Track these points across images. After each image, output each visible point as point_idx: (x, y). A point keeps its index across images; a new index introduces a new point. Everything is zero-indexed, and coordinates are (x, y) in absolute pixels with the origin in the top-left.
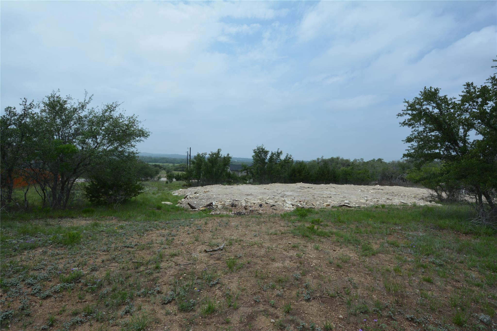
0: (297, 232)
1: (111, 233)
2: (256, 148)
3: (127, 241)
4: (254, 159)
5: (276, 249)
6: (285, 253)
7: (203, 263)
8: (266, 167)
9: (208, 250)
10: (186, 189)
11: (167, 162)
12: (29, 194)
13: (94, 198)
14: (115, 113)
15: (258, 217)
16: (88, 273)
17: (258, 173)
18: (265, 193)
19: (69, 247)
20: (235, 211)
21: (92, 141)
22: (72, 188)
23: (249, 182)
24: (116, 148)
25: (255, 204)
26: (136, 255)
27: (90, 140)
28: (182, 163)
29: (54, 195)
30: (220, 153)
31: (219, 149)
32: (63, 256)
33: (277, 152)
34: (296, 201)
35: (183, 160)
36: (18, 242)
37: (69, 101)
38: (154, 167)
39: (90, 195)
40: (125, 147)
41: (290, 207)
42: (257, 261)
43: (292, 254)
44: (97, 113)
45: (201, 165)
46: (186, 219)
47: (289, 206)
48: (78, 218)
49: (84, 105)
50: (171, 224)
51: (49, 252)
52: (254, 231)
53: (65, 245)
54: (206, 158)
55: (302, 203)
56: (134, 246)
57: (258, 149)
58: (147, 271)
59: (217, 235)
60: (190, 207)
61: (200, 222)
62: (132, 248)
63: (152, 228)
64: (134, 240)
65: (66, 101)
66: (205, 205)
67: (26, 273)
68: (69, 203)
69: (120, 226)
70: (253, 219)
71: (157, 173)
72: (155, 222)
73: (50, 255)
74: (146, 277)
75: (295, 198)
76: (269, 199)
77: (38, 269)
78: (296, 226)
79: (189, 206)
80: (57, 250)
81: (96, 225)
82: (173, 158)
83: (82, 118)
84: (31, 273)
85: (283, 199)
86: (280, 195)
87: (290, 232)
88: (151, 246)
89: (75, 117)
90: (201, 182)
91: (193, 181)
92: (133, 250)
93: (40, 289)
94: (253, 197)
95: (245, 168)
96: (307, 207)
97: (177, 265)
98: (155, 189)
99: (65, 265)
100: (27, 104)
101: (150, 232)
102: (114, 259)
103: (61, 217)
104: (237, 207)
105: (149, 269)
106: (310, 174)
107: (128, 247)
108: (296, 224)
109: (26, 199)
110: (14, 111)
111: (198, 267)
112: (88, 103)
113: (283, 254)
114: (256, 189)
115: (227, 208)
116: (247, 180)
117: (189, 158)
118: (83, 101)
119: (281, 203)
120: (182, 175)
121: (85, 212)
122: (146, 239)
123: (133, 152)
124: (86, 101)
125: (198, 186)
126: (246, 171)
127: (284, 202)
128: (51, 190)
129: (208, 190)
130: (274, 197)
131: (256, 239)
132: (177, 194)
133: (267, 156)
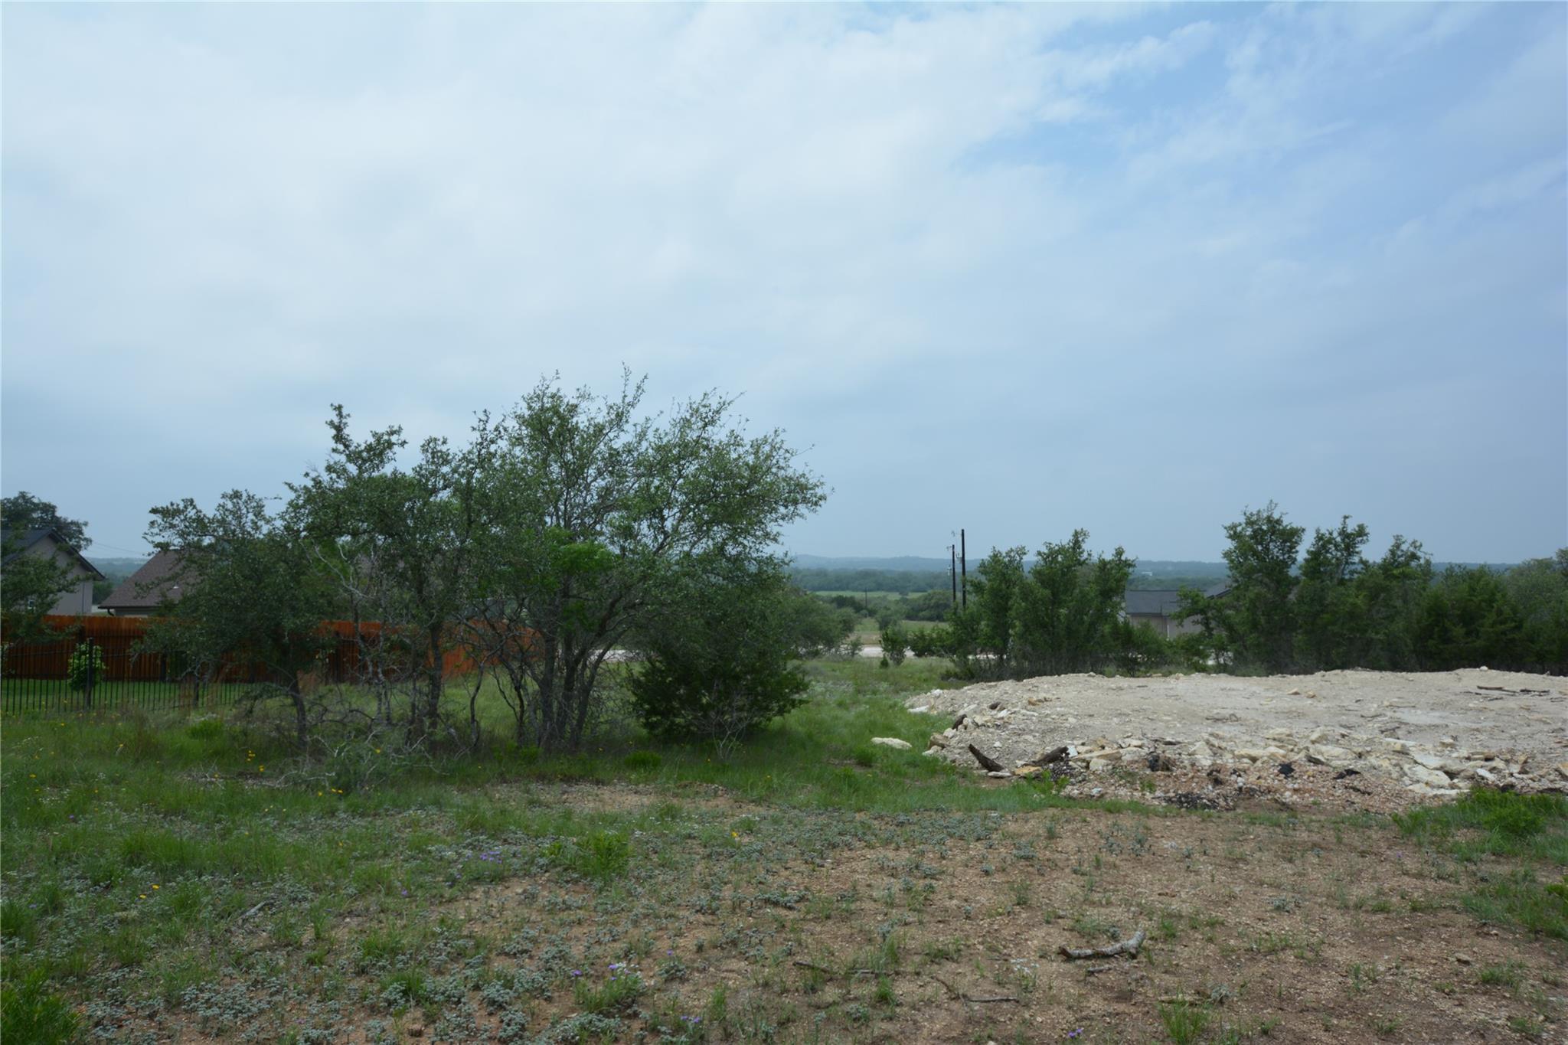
0: (1498, 907)
1: (718, 849)
2: (1243, 520)
3: (770, 878)
4: (1235, 566)
5: (1397, 984)
6: (1444, 1005)
7: (1059, 1003)
8: (1292, 597)
9: (1072, 950)
10: (957, 688)
11: (879, 587)
12: (480, 701)
13: (656, 714)
14: (716, 430)
15: (1282, 822)
16: (658, 986)
17: (1255, 626)
18: (1300, 715)
19: (598, 884)
20: (1165, 788)
21: (649, 527)
22: (595, 683)
23: (1219, 665)
24: (721, 549)
25: (1259, 764)
26: (803, 936)
27: (645, 524)
28: (932, 587)
29: (547, 705)
30: (1086, 546)
31: (1076, 534)
32: (581, 913)
33: (1343, 533)
34: (1464, 752)
35: (937, 577)
36: (460, 855)
37: (583, 405)
38: (835, 605)
39: (647, 706)
40: (746, 542)
41: (1441, 783)
42: (1305, 1027)
43: (1482, 1017)
44: (666, 434)
45: (1007, 598)
46: (969, 810)
47: (1429, 779)
48: (615, 785)
49: (622, 413)
50: (916, 828)
51: (543, 897)
52: (1271, 885)
53: (585, 875)
54: (1026, 569)
55: (1498, 763)
56: (797, 902)
57: (1250, 523)
58: (851, 1007)
59: (1105, 891)
60: (977, 764)
61: (1027, 827)
62: (790, 908)
63: (848, 837)
64: (792, 879)
65: (576, 406)
66: (1038, 757)
67: (484, 963)
68: (587, 732)
69: (743, 822)
70: (1261, 831)
71: (848, 627)
72: (859, 816)
73: (544, 907)
74: (846, 1029)
75: (1455, 738)
76: (1323, 739)
77: (515, 954)
78: (1483, 880)
79: (973, 758)
80: (563, 892)
81: (671, 813)
82: (901, 569)
83: (618, 452)
84: (498, 964)
85: (1398, 745)
86: (1376, 725)
87: (1457, 904)
88: (853, 907)
89: (599, 453)
90: (1013, 663)
91: (982, 657)
92: (792, 915)
93: (523, 1025)
94: (1243, 729)
95: (1195, 602)
96: (1531, 784)
97: (957, 998)
98: (847, 688)
99: (589, 948)
100: (487, 428)
101: (845, 855)
102: (734, 943)
103: (569, 779)
104: (1177, 772)
105: (856, 999)
106: (1527, 625)
107: (776, 904)
108: (1485, 869)
109: (473, 716)
110: (444, 448)
111: (1039, 1019)
112: (632, 405)
113: (1436, 1008)
114: (1253, 694)
115: (1130, 774)
116: (1207, 657)
117: (959, 569)
118: (619, 401)
119: (1385, 764)
120: (934, 635)
121: (636, 764)
122: (830, 881)
123: (771, 558)
124: (627, 400)
125: (1000, 678)
126: (1199, 617)
127: (1404, 758)
128: (537, 687)
129: (1042, 696)
130: (1344, 731)
131: (1286, 925)
132: (923, 709)
133: (1297, 552)
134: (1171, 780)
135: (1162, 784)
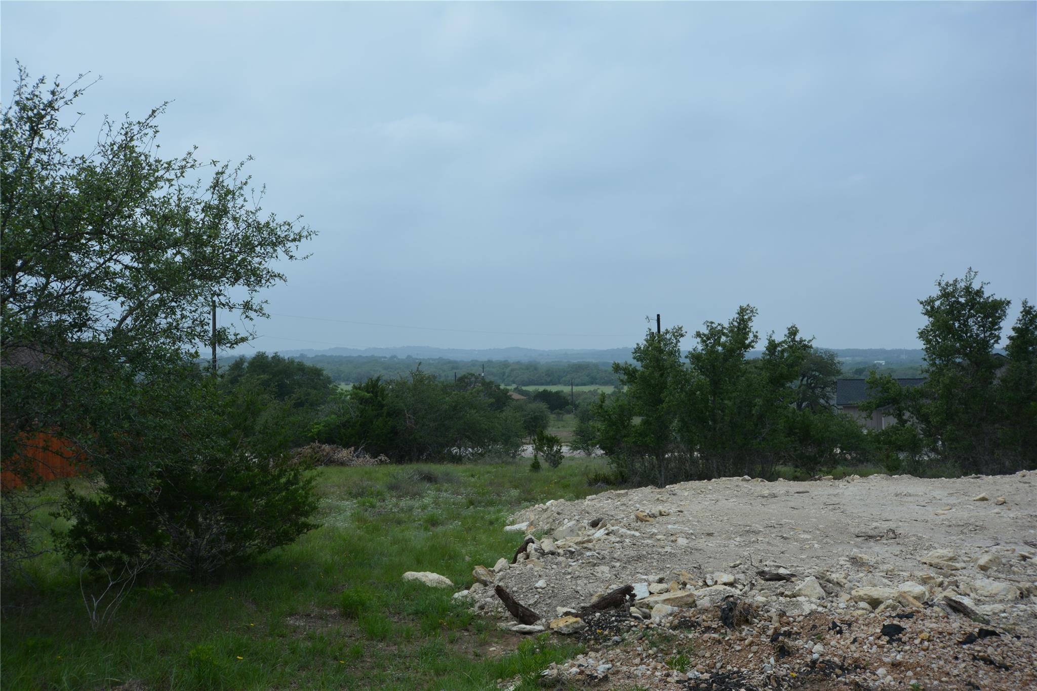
2: (938, 292)
25: (874, 613)
30: (753, 326)
60: (507, 612)
66: (591, 602)
79: (503, 604)
95: (886, 391)
132: (523, 526)
133: (1000, 328)
134: (720, 648)
135: (708, 655)
